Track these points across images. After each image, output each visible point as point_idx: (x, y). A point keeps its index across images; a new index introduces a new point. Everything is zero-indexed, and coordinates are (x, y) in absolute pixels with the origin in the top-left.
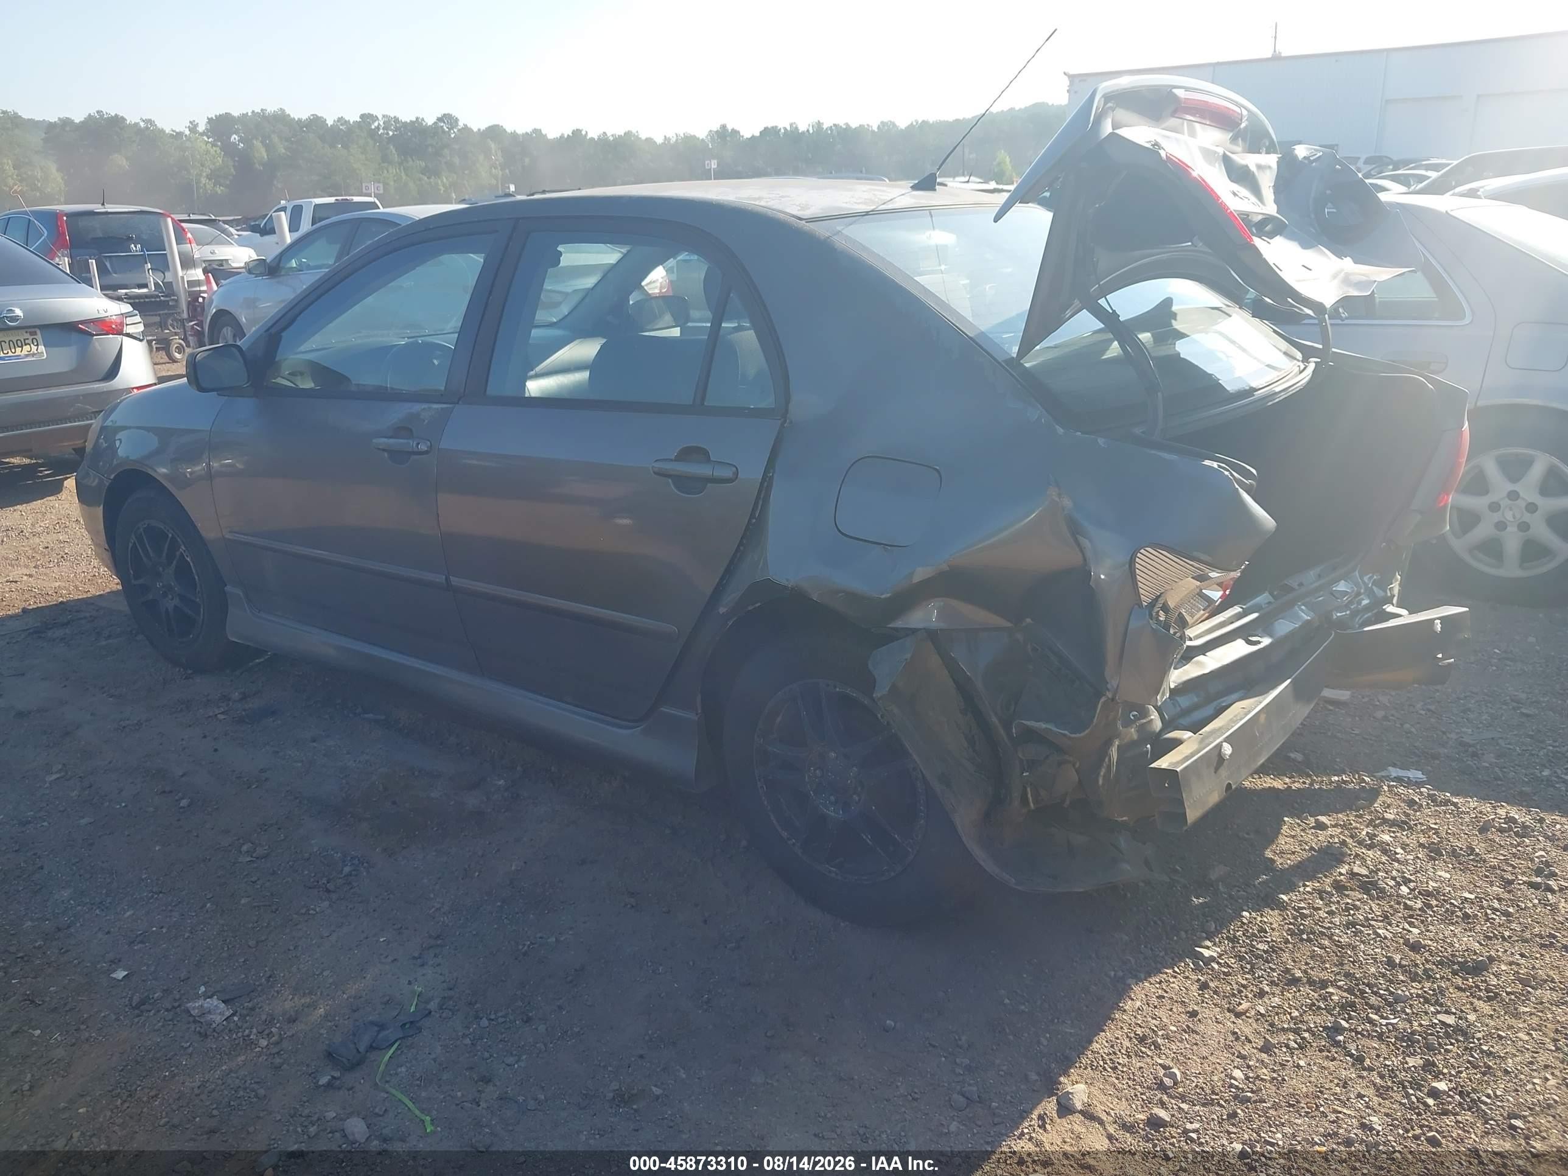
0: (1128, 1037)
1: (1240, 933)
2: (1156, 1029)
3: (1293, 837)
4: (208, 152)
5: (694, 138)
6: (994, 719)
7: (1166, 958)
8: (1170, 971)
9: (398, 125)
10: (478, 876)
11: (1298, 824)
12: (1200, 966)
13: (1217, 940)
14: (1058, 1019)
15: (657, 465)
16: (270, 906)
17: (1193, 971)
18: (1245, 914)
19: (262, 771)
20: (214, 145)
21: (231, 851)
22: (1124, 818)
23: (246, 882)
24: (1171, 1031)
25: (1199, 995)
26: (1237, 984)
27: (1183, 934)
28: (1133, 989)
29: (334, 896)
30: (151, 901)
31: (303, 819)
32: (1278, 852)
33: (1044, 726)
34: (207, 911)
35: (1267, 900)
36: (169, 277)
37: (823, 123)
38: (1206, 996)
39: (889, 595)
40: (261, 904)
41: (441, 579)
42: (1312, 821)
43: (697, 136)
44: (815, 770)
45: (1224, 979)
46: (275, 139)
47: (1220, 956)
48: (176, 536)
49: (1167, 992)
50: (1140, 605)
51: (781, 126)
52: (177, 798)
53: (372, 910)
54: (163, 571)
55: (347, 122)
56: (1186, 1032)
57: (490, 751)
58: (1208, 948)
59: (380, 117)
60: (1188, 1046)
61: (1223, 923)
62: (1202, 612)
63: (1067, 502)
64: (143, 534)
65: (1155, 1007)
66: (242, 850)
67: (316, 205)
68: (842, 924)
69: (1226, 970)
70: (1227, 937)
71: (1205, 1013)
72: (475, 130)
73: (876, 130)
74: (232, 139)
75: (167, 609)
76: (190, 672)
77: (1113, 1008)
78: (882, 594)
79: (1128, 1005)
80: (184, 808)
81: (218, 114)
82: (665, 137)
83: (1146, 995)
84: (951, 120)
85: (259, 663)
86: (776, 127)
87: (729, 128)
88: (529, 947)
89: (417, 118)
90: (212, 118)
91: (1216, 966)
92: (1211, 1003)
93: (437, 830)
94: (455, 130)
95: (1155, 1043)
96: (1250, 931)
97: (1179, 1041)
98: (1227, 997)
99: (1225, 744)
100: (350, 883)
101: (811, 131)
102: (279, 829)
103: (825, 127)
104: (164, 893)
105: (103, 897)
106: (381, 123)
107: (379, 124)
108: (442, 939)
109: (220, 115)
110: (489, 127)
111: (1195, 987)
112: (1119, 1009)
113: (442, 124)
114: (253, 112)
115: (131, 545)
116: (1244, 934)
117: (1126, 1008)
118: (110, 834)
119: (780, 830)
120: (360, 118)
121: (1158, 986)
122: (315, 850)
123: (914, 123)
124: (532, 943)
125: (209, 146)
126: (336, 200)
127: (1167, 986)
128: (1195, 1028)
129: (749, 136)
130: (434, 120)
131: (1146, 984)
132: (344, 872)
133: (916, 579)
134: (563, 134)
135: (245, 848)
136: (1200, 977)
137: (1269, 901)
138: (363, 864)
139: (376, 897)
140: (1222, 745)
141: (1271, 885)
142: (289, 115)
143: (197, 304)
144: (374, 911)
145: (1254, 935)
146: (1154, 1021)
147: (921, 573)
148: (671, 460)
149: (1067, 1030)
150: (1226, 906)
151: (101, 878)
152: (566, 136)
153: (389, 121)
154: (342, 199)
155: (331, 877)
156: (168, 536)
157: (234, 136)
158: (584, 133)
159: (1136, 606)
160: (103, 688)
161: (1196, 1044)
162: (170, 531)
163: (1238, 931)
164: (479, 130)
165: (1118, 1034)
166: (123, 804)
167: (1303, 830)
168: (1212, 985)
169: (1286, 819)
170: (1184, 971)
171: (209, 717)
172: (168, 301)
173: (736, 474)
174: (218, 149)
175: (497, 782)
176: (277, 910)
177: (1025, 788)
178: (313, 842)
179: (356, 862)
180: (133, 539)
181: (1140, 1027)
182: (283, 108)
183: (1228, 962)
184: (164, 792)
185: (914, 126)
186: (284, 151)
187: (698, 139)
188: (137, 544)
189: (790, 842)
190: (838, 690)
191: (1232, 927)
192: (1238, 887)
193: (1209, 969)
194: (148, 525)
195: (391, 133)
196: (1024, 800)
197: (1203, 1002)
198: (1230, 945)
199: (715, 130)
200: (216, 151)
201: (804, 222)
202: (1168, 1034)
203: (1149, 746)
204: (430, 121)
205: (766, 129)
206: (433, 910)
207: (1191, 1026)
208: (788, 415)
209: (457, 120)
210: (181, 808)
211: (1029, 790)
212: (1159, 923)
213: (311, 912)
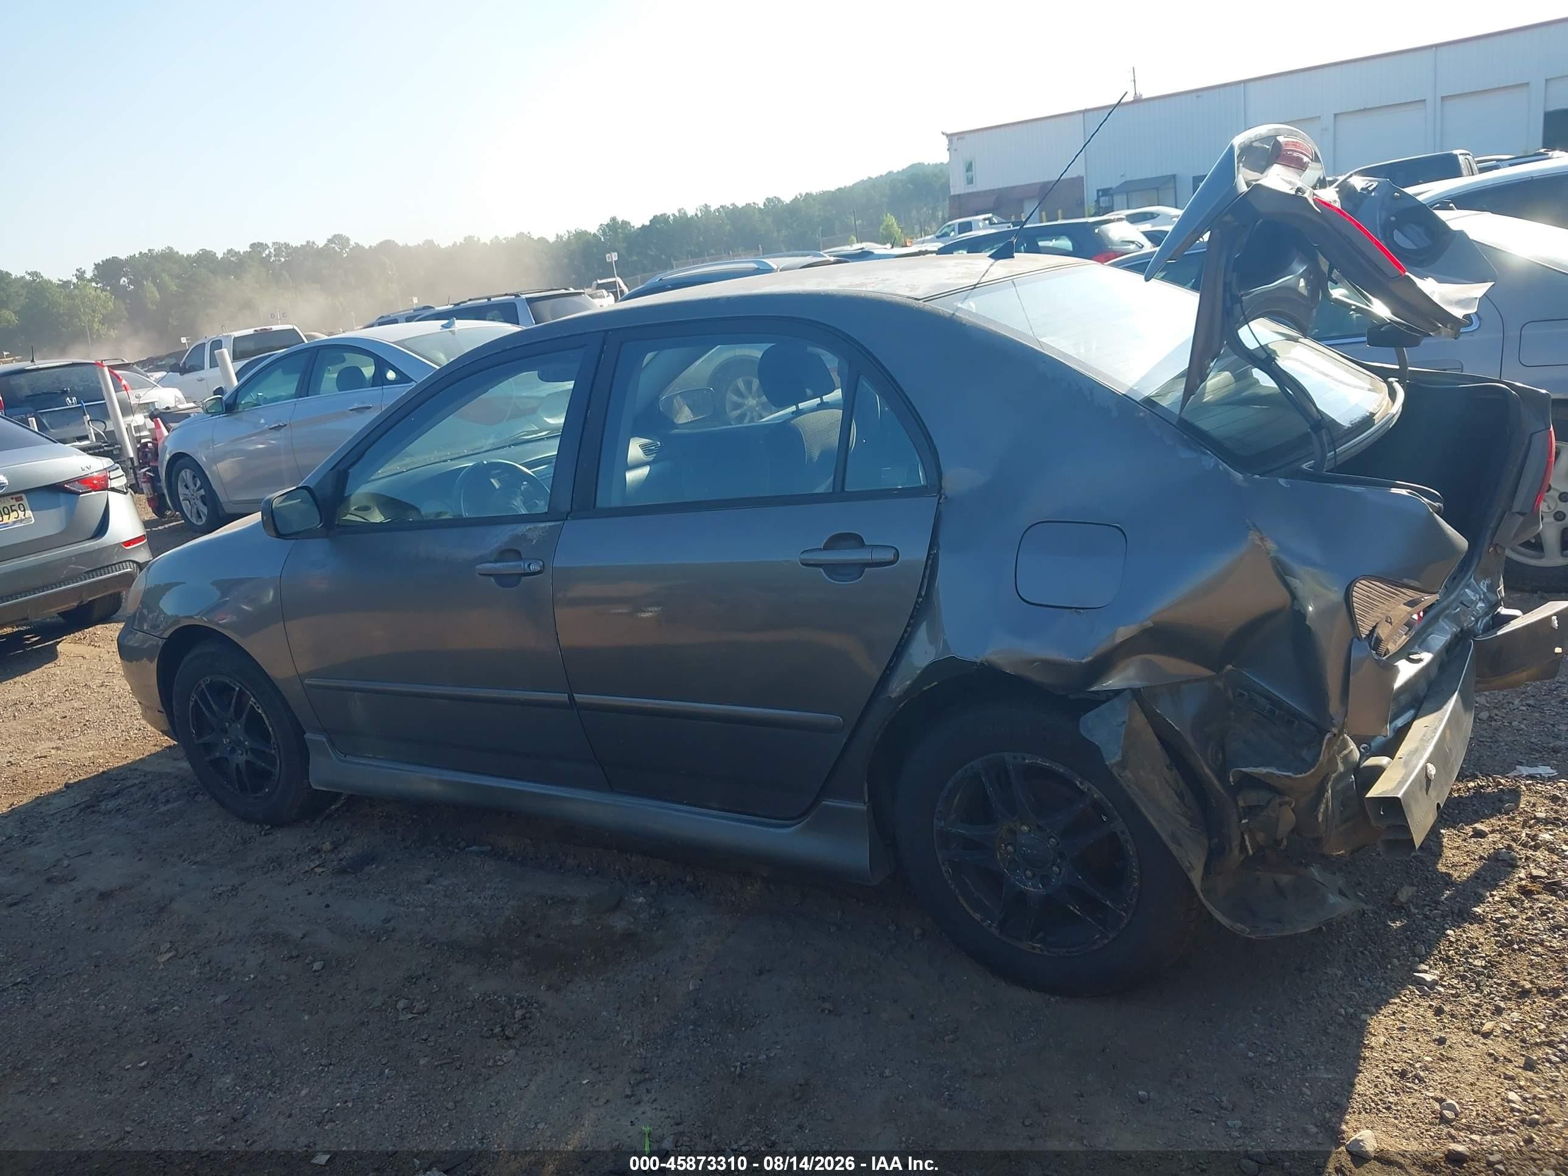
0: (1387, 1074)
1: (1451, 952)
2: (1411, 1062)
3: (1458, 848)
4: (98, 297)
5: (585, 233)
6: (1207, 770)
7: (1388, 987)
8: (1397, 1001)
9: (289, 251)
10: (658, 1000)
11: (1456, 835)
12: (1427, 991)
13: (1432, 963)
14: (1310, 1066)
15: (802, 557)
16: (452, 1063)
17: (1420, 997)
18: (1449, 932)
19: (387, 921)
20: (103, 290)
21: (386, 1010)
22: (1342, 852)
23: (418, 1041)
24: (1427, 1061)
25: (1438, 1021)
26: (1469, 1004)
27: (1395, 961)
28: (1370, 1024)
29: (516, 1043)
30: (323, 1075)
31: (450, 966)
32: (1450, 866)
33: (1264, 770)
34: (388, 1078)
35: (1463, 916)
36: (110, 426)
37: (710, 206)
38: (1446, 1021)
39: (1090, 658)
40: (444, 1061)
41: (564, 697)
42: (1469, 830)
43: (589, 231)
44: (1006, 846)
45: (1455, 1001)
46: (166, 277)
47: (1442, 978)
48: (244, 688)
49: (1405, 1023)
50: (1359, 638)
51: (669, 213)
52: (307, 961)
53: (561, 1052)
54: (230, 726)
55: (237, 254)
56: (1443, 1061)
57: (615, 869)
58: (1425, 972)
59: (270, 245)
60: (1450, 1074)
61: (1431, 944)
62: (1404, 637)
63: (1271, 545)
64: (205, 691)
65: (1401, 1039)
66: (398, 1007)
67: (235, 338)
68: (1052, 999)
69: (1454, 992)
70: (1440, 958)
71: (1452, 1039)
72: (367, 247)
73: (763, 207)
74: (122, 281)
75: (238, 765)
76: (268, 827)
77: (1360, 1047)
78: (1083, 658)
79: (1373, 1041)
80: (318, 971)
81: (105, 259)
82: (557, 235)
83: (1386, 1029)
84: (833, 190)
85: (337, 809)
86: (665, 214)
87: (620, 219)
88: (741, 1068)
89: (308, 242)
90: (99, 264)
91: (1442, 989)
92: (1453, 1027)
93: (595, 959)
94: (347, 250)
95: (1416, 1076)
96: (1461, 949)
97: (1440, 1071)
98: (1466, 1019)
99: (1430, 766)
100: (526, 1027)
101: (700, 215)
102: (429, 980)
103: (712, 209)
104: (334, 1065)
105: (270, 1077)
106: (272, 251)
107: (270, 252)
108: (648, 1072)
109: (107, 260)
110: (381, 243)
111: (1430, 1014)
112: (1366, 1046)
113: (333, 245)
114: (140, 253)
115: (191, 704)
116: (1456, 953)
117: (1373, 1044)
118: (250, 1010)
119: (971, 912)
120: (250, 248)
121: (1393, 1017)
122: (476, 998)
123: (799, 197)
124: (742, 1064)
125: (99, 291)
126: (255, 331)
127: (1403, 1016)
128: (1449, 1055)
129: (640, 226)
130: (325, 242)
131: (1380, 1017)
132: (516, 1016)
133: (1119, 639)
134: (455, 243)
135: (401, 1005)
136: (1431, 1003)
137: (1465, 915)
138: (532, 1005)
139: (560, 1037)
140: (1426, 767)
141: (1458, 899)
142: (177, 253)
143: (147, 450)
144: (564, 1052)
145: (1466, 952)
146: (1406, 1055)
147: (1123, 633)
148: (820, 549)
149: (1325, 1076)
150: (1427, 927)
151: (259, 1058)
152: (458, 244)
153: (280, 248)
154: (261, 330)
155: (505, 1023)
156: (235, 689)
157: (124, 279)
158: (476, 239)
159: (1356, 640)
160: (181, 856)
161: (1458, 1071)
162: (237, 684)
163: (1449, 950)
164: (370, 247)
165: (1376, 1072)
166: (252, 976)
167: (1465, 840)
168: (1447, 1008)
169: (1443, 831)
170: (1412, 999)
171: (307, 872)
172: (112, 451)
173: (897, 555)
174: (108, 293)
175: (636, 900)
176: (461, 1066)
177: (1242, 835)
178: (471, 989)
179: (524, 1003)
180: (194, 697)
181: (1395, 1062)
182: (171, 246)
183: (1451, 983)
184: (292, 957)
185: (799, 199)
186: (175, 288)
187: (590, 234)
188: (199, 701)
189: (984, 924)
190: (1027, 761)
191: (1442, 948)
192: (1428, 906)
193: (1436, 993)
194: (211, 681)
195: (283, 260)
196: (1243, 848)
197: (1445, 1027)
198: (1447, 966)
199: (606, 223)
200: (106, 296)
201: (921, 302)
202: (1426, 1066)
203: (1353, 777)
204: (321, 243)
205: (655, 217)
206: (625, 1042)
207: (1444, 1053)
208: (942, 491)
209: (348, 240)
210: (315, 971)
211: (1246, 837)
212: (1366, 952)
213: (500, 1063)
